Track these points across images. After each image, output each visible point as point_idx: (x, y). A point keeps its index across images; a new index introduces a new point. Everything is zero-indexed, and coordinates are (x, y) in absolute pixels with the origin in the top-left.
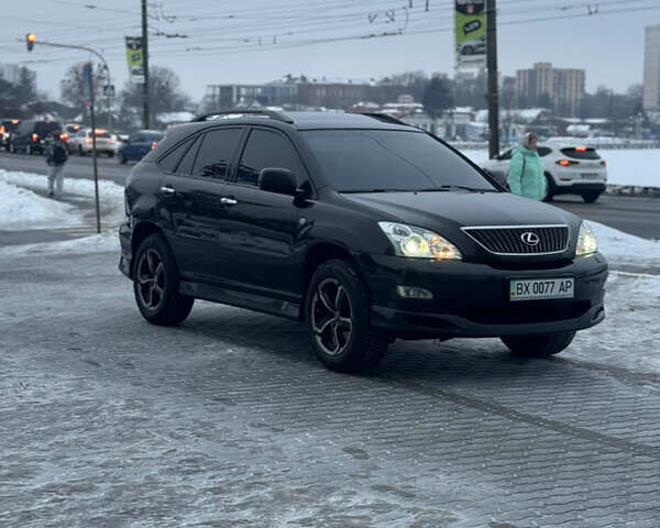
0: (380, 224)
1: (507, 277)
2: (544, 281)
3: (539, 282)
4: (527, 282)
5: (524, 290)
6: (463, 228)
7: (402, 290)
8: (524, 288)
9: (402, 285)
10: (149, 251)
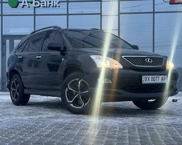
0: (91, 56)
1: (141, 75)
2: (155, 76)
3: (153, 76)
4: (149, 76)
5: (147, 79)
6: (123, 57)
8: (148, 79)
10: (15, 80)
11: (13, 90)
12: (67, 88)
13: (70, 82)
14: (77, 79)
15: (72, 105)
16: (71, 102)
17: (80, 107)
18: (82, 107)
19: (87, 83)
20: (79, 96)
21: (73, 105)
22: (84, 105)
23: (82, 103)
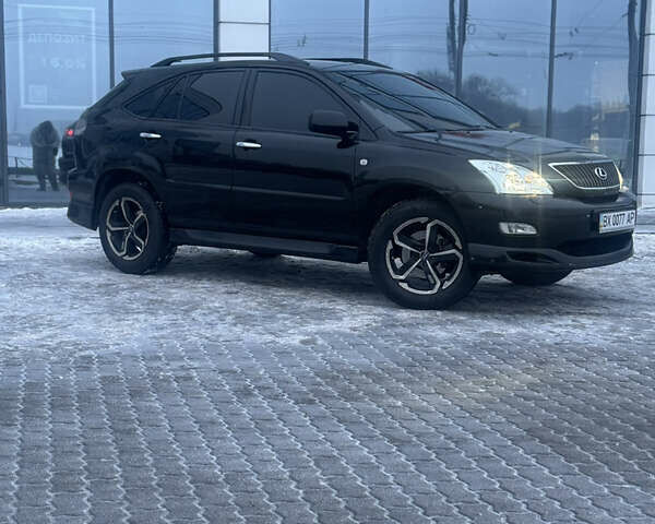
0: (471, 162)
1: (596, 211)
2: (619, 213)
3: (616, 214)
4: (609, 215)
5: (609, 223)
6: (551, 165)
7: (504, 228)
9: (504, 221)
10: (124, 199)
11: (113, 229)
12: (390, 242)
13: (401, 227)
14: (423, 220)
15: (405, 286)
16: (402, 277)
17: (429, 292)
18: (435, 291)
19: (451, 230)
20: (424, 262)
21: (409, 286)
22: (442, 285)
23: (435, 283)
